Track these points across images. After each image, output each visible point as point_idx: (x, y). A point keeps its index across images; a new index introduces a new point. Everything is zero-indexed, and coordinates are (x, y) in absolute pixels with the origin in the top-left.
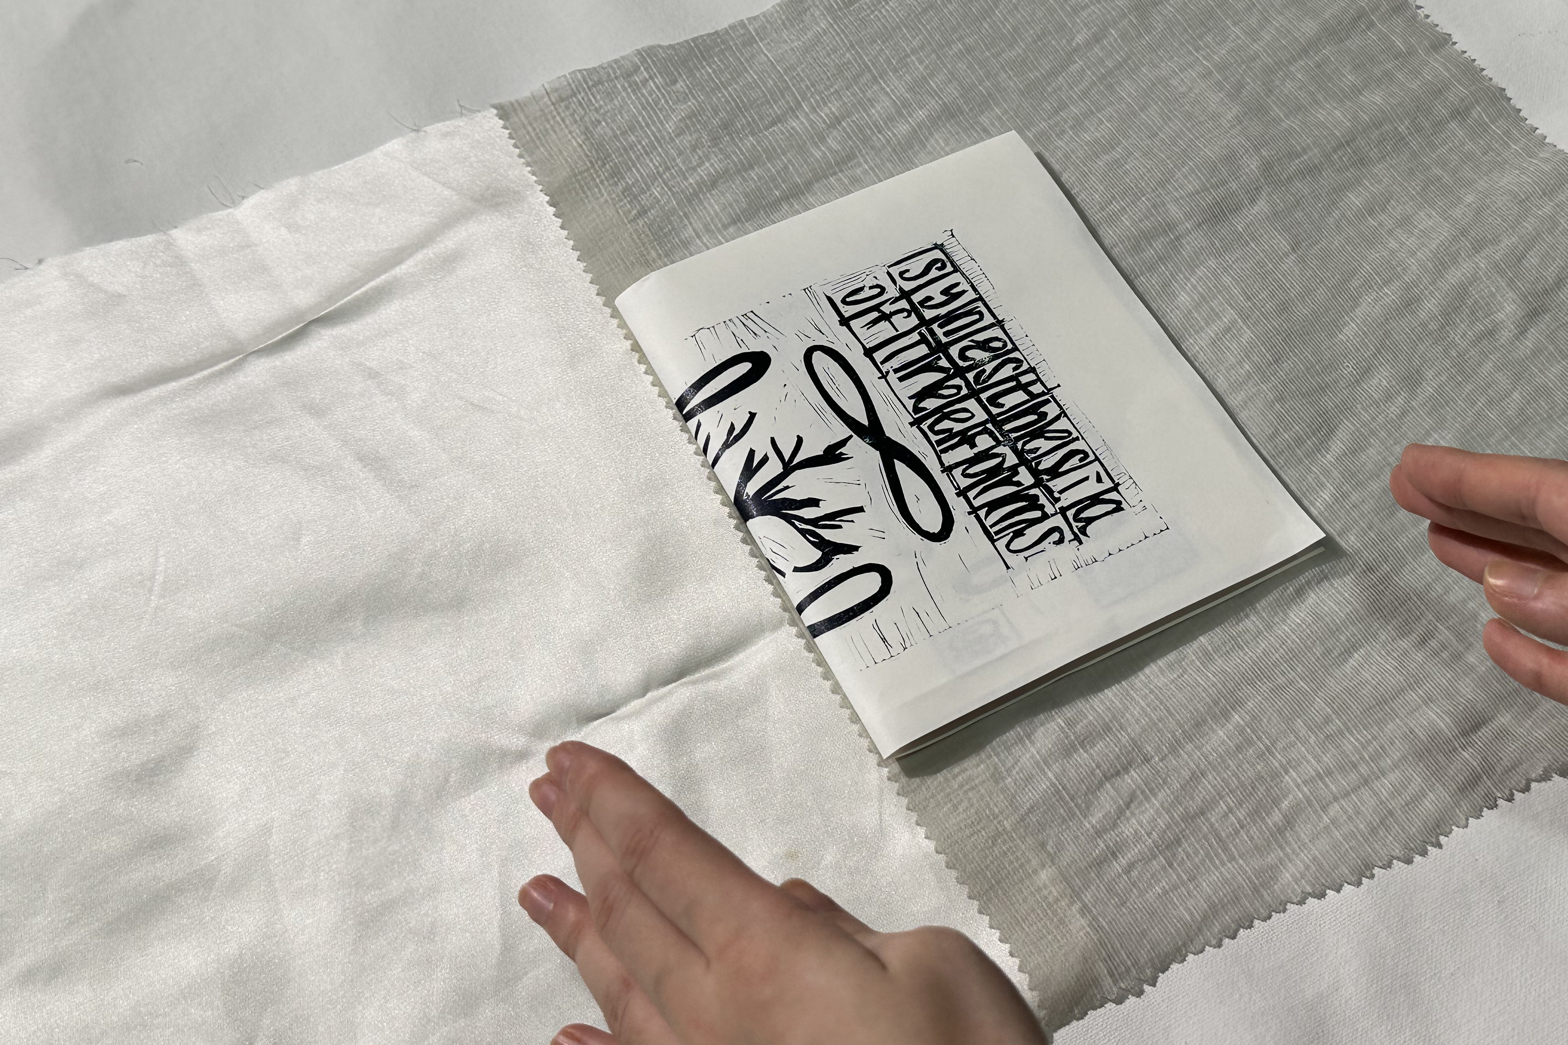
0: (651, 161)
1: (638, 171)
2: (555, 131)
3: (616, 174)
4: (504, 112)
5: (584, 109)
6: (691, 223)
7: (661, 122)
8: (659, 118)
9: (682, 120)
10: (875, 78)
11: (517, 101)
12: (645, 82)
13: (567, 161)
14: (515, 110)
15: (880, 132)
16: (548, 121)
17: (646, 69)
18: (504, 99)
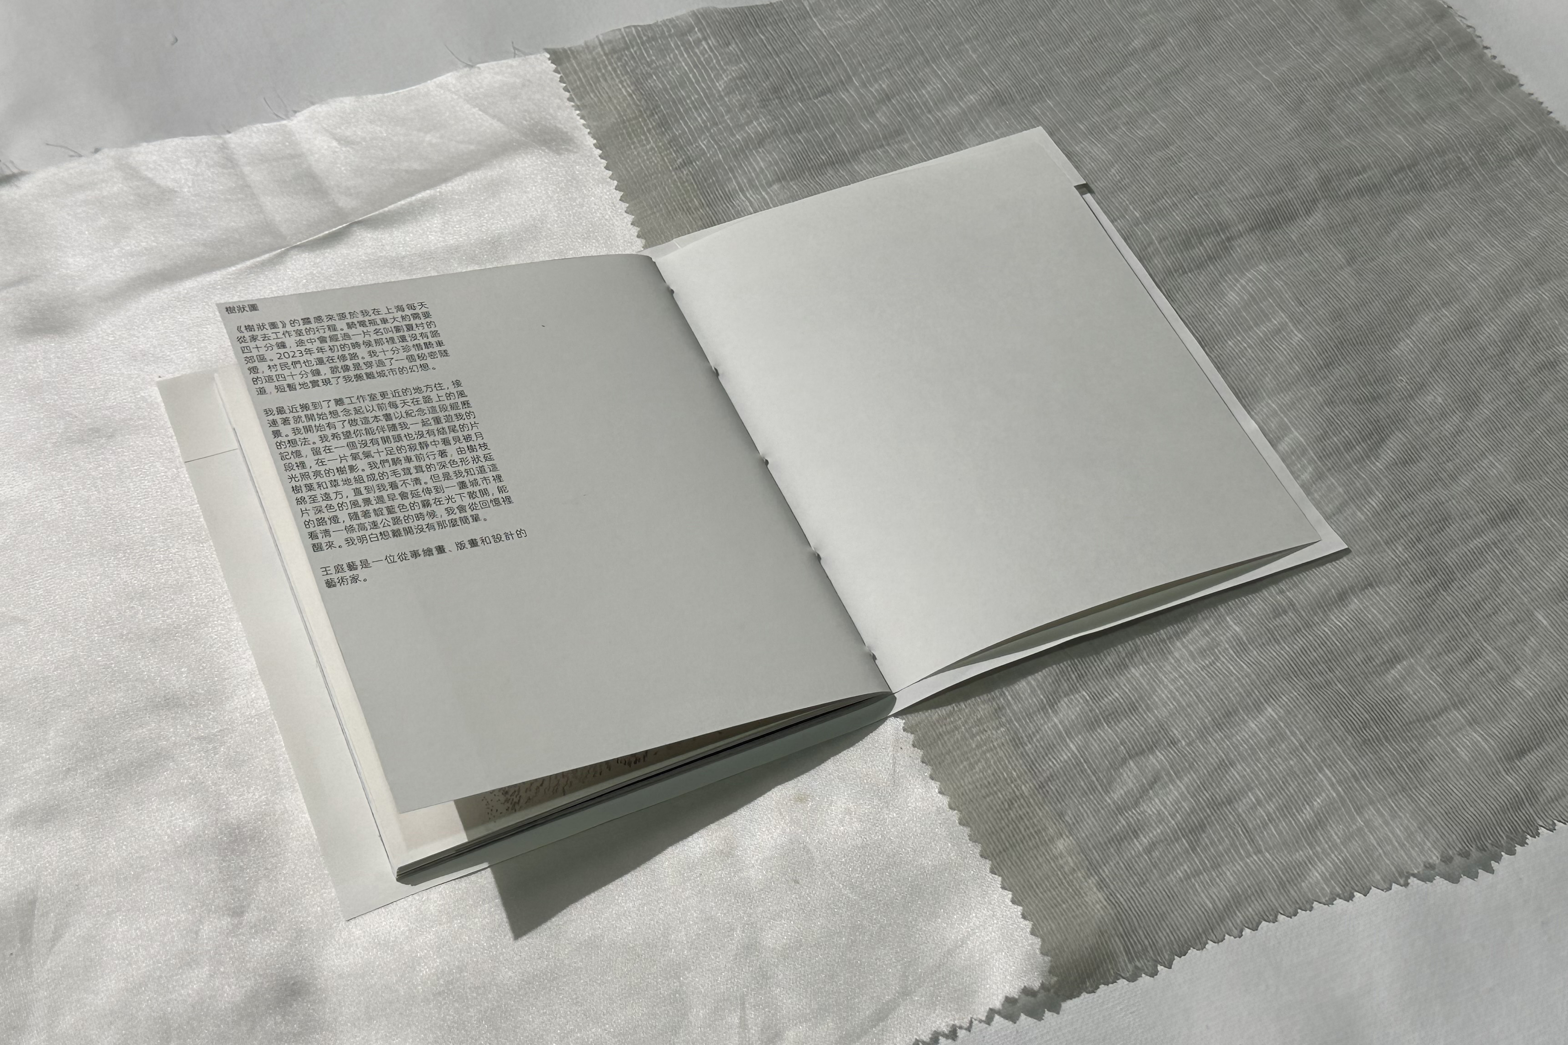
0: (700, 115)
1: (686, 123)
2: (606, 80)
3: (664, 124)
4: (557, 57)
5: (635, 62)
6: (735, 177)
7: (712, 81)
8: (709, 76)
9: (733, 80)
10: (927, 61)
11: (570, 49)
12: (698, 42)
13: (616, 108)
14: (568, 57)
15: (929, 112)
16: (599, 69)
17: (700, 30)
18: (558, 45)
